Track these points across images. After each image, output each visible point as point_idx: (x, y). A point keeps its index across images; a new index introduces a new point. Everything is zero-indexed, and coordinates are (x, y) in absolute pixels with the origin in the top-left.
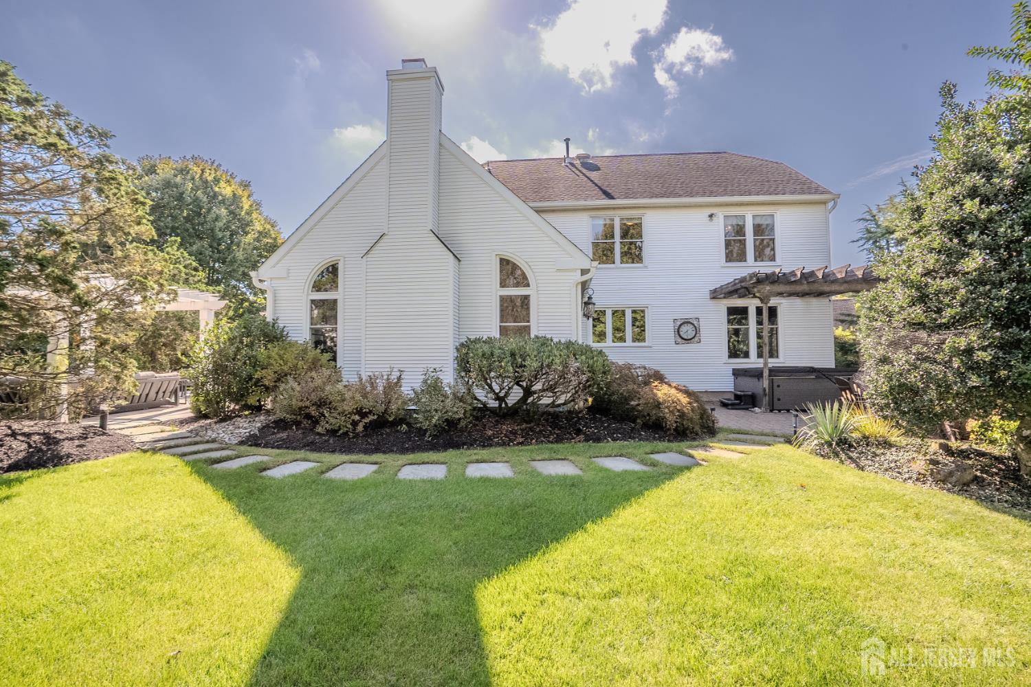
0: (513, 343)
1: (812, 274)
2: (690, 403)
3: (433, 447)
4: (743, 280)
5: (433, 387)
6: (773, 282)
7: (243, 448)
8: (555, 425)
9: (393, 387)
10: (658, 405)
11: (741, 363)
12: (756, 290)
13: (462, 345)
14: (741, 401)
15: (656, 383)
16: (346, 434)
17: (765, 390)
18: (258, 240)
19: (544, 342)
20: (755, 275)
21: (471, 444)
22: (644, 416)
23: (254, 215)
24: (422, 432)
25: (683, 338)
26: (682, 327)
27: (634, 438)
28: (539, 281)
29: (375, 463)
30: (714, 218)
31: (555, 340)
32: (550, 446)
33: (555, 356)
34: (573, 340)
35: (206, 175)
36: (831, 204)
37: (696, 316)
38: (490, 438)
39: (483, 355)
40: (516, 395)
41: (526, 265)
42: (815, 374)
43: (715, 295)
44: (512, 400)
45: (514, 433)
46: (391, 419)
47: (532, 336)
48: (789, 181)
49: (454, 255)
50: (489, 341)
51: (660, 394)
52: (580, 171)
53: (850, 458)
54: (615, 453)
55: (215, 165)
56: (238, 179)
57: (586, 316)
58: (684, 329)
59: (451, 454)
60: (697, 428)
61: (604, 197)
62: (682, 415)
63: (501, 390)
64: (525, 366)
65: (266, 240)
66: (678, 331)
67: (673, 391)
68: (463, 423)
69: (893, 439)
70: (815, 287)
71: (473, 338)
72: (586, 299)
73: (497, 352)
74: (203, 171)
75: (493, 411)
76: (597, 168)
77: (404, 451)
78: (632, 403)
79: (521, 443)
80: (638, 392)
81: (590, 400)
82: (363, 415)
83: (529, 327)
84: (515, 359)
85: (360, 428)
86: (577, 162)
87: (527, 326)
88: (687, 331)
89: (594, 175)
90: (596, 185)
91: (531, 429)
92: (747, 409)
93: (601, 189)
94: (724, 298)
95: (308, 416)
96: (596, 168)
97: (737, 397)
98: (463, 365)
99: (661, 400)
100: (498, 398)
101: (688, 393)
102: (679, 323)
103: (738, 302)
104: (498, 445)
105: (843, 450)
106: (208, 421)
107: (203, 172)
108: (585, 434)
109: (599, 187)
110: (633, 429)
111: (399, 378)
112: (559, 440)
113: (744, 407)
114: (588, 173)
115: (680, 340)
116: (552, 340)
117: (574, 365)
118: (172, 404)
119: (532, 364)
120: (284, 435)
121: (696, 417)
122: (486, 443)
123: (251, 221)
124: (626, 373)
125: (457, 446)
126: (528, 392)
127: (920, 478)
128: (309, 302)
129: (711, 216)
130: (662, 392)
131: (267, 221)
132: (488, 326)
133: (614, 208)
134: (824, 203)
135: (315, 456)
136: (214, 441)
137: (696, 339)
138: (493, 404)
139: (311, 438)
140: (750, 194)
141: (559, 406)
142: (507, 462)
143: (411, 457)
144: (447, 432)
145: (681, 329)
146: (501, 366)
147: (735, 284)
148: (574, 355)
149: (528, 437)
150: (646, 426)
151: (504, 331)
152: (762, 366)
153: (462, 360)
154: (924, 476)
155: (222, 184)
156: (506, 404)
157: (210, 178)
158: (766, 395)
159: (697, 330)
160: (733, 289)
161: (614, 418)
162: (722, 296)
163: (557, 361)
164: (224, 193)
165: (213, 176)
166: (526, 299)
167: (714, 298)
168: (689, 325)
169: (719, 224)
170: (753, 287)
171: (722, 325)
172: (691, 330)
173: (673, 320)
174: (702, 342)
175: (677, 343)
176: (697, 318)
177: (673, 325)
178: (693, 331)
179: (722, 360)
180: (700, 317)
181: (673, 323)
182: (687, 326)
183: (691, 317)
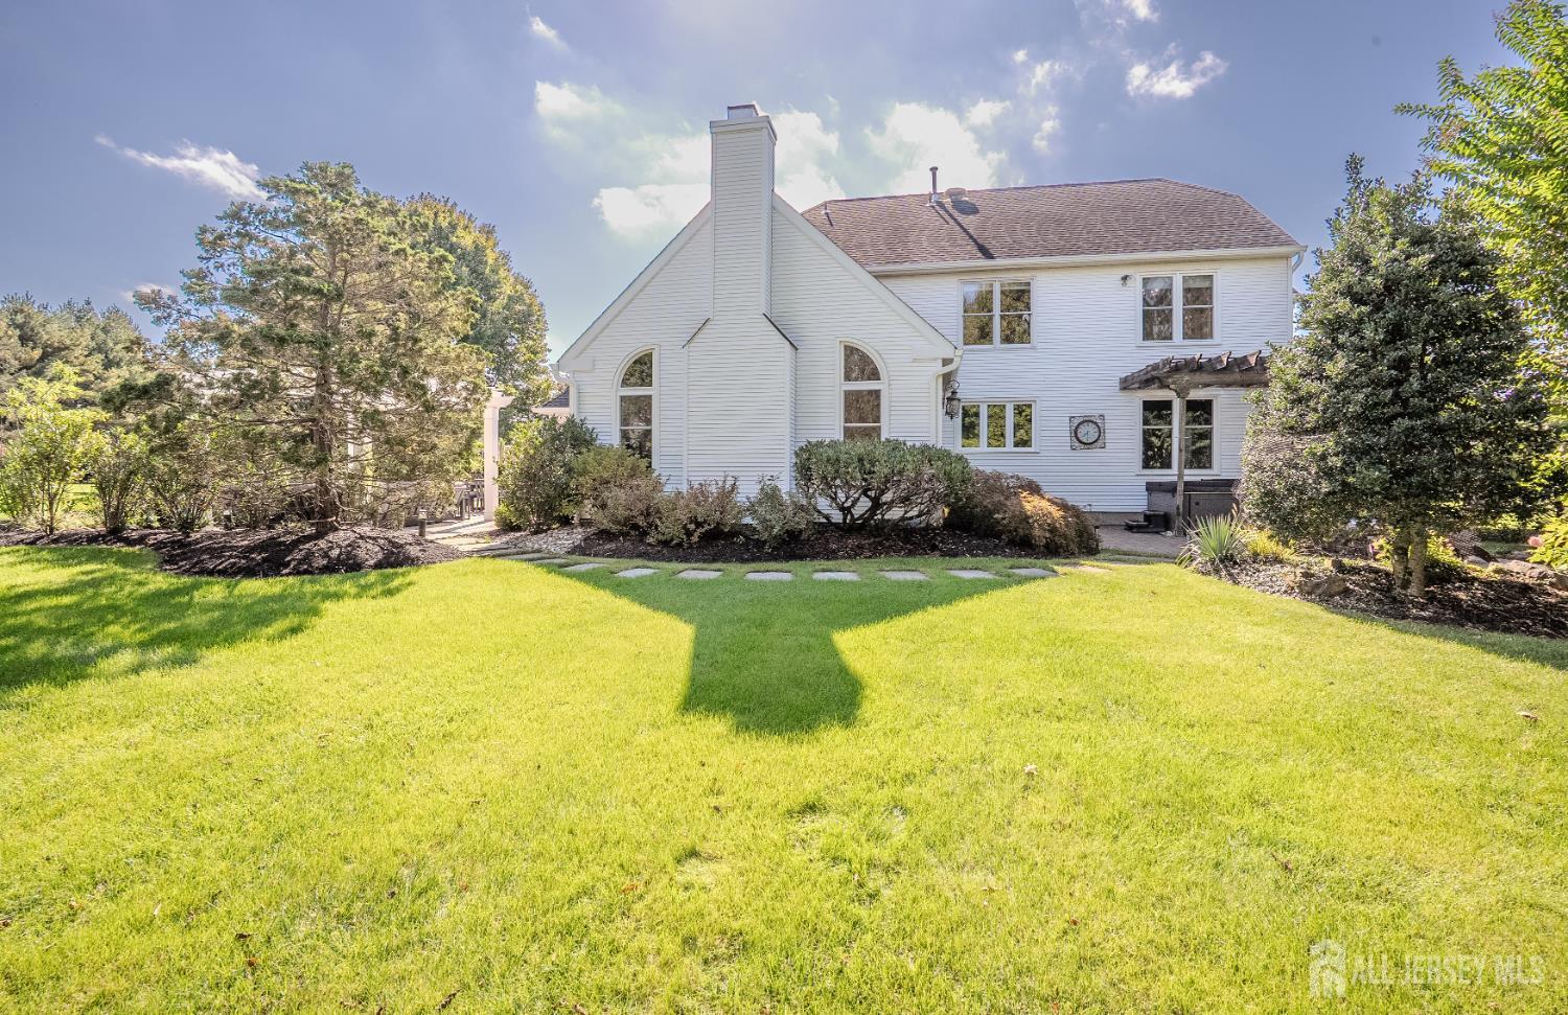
0: (860, 446)
1: (1245, 359)
2: (1064, 517)
3: (773, 557)
4: (1155, 367)
5: (771, 496)
6: (1193, 371)
7: (575, 557)
8: (906, 541)
9: (727, 494)
10: (1025, 518)
11: (1159, 475)
12: (1170, 380)
13: (801, 449)
14: (1152, 523)
15: (1025, 494)
16: (680, 545)
17: (1178, 508)
18: (507, 307)
19: (896, 446)
20: (1168, 362)
21: (814, 557)
22: (1010, 532)
23: (502, 273)
24: (760, 544)
25: (1081, 442)
26: (1081, 426)
27: (996, 555)
28: (891, 373)
29: (719, 570)
30: (1129, 282)
31: (908, 444)
32: (900, 558)
33: (908, 461)
34: (930, 444)
35: (440, 219)
36: (1294, 259)
37: (1101, 412)
38: (834, 552)
39: (828, 461)
40: (864, 505)
41: (875, 353)
43: (1126, 384)
44: (858, 511)
45: (860, 547)
46: (726, 530)
47: (883, 439)
48: (1240, 225)
49: (791, 343)
50: (833, 444)
51: (1028, 507)
52: (950, 215)
53: (1231, 575)
54: (970, 566)
55: (449, 204)
56: (478, 223)
57: (950, 414)
58: (1082, 430)
59: (792, 565)
60: (1073, 546)
61: (980, 255)
62: (1053, 530)
63: (847, 498)
64: (874, 472)
65: (518, 307)
66: (1076, 433)
67: (1045, 504)
68: (804, 536)
69: (1286, 556)
70: (1247, 377)
71: (814, 440)
72: (949, 394)
73: (843, 457)
74: (436, 214)
75: (836, 525)
76: (974, 210)
77: (743, 561)
78: (996, 516)
79: (870, 557)
80: (1005, 505)
81: (947, 510)
82: (699, 525)
83: (879, 428)
84: (863, 465)
85: (695, 539)
86: (947, 201)
87: (874, 428)
88: (1088, 432)
89: (968, 221)
90: (971, 237)
91: (880, 543)
92: (1158, 533)
93: (977, 243)
94: (1139, 388)
95: (635, 527)
96: (972, 210)
97: (1147, 518)
98: (804, 471)
99: (1029, 513)
100: (842, 509)
101: (1064, 506)
102: (1077, 422)
103: (1157, 394)
104: (843, 557)
105: (1226, 567)
106: (518, 534)
107: (436, 217)
108: (941, 550)
109: (975, 241)
110: (996, 546)
111: (734, 487)
112: (911, 553)
113: (1155, 530)
114: (961, 218)
115: (1077, 444)
116: (905, 444)
117: (928, 471)
118: (457, 518)
119: (882, 470)
120: (613, 546)
121: (1072, 533)
122: (831, 555)
123: (499, 282)
124: (993, 483)
125: (801, 558)
126: (876, 504)
127: (1289, 591)
128: (619, 399)
129: (1125, 278)
130: (1032, 505)
131: (518, 279)
132: (830, 426)
133: (993, 271)
134: (1287, 257)
135: (651, 564)
136: (539, 551)
137: (1100, 442)
138: (837, 517)
139: (642, 548)
140: (1180, 249)
141: (911, 518)
142: (854, 572)
143: (754, 565)
144: (789, 543)
145: (1079, 430)
146: (848, 472)
147: (1147, 372)
148: (929, 461)
149: (875, 552)
150: (1012, 543)
151: (849, 433)
152: (1175, 479)
153: (803, 467)
154: (1293, 588)
155: (460, 232)
156: (852, 515)
157: (445, 224)
158: (1178, 514)
159: (1101, 432)
160: (1145, 377)
161: (976, 534)
162: (1137, 385)
163: (909, 467)
164: (463, 243)
165: (448, 220)
166: (876, 394)
167: (1125, 388)
168: (1090, 424)
169: (1135, 290)
170: (1168, 377)
171: (1134, 424)
172: (1092, 431)
173: (1068, 418)
174: (1107, 447)
175: (1074, 448)
176: (1102, 415)
177: (1069, 425)
178: (1096, 432)
179: (1133, 471)
180: (1105, 414)
181: (1068, 422)
182: (1088, 425)
183: (1093, 414)
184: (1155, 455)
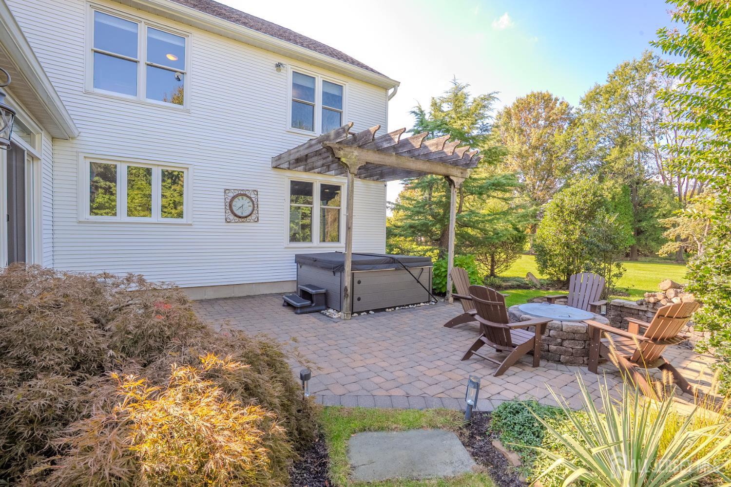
11: (304, 248)
12: (342, 153)
14: (312, 302)
25: (236, 215)
37: (255, 187)
42: (394, 265)
43: (279, 163)
58: (237, 203)
66: (230, 206)
88: (242, 206)
92: (318, 311)
94: (288, 168)
97: (308, 295)
102: (231, 195)
103: (306, 176)
115: (232, 217)
129: (278, 66)
134: (386, 89)
137: (254, 217)
145: (234, 203)
158: (347, 296)
159: (255, 206)
162: (287, 165)
167: (276, 167)
168: (245, 198)
169: (286, 79)
170: (340, 149)
171: (284, 201)
172: (247, 205)
173: (223, 191)
174: (260, 221)
175: (228, 220)
176: (255, 191)
177: (223, 197)
178: (250, 206)
179: (282, 244)
180: (258, 190)
181: (223, 194)
182: (243, 199)
183: (248, 189)
184: (301, 233)
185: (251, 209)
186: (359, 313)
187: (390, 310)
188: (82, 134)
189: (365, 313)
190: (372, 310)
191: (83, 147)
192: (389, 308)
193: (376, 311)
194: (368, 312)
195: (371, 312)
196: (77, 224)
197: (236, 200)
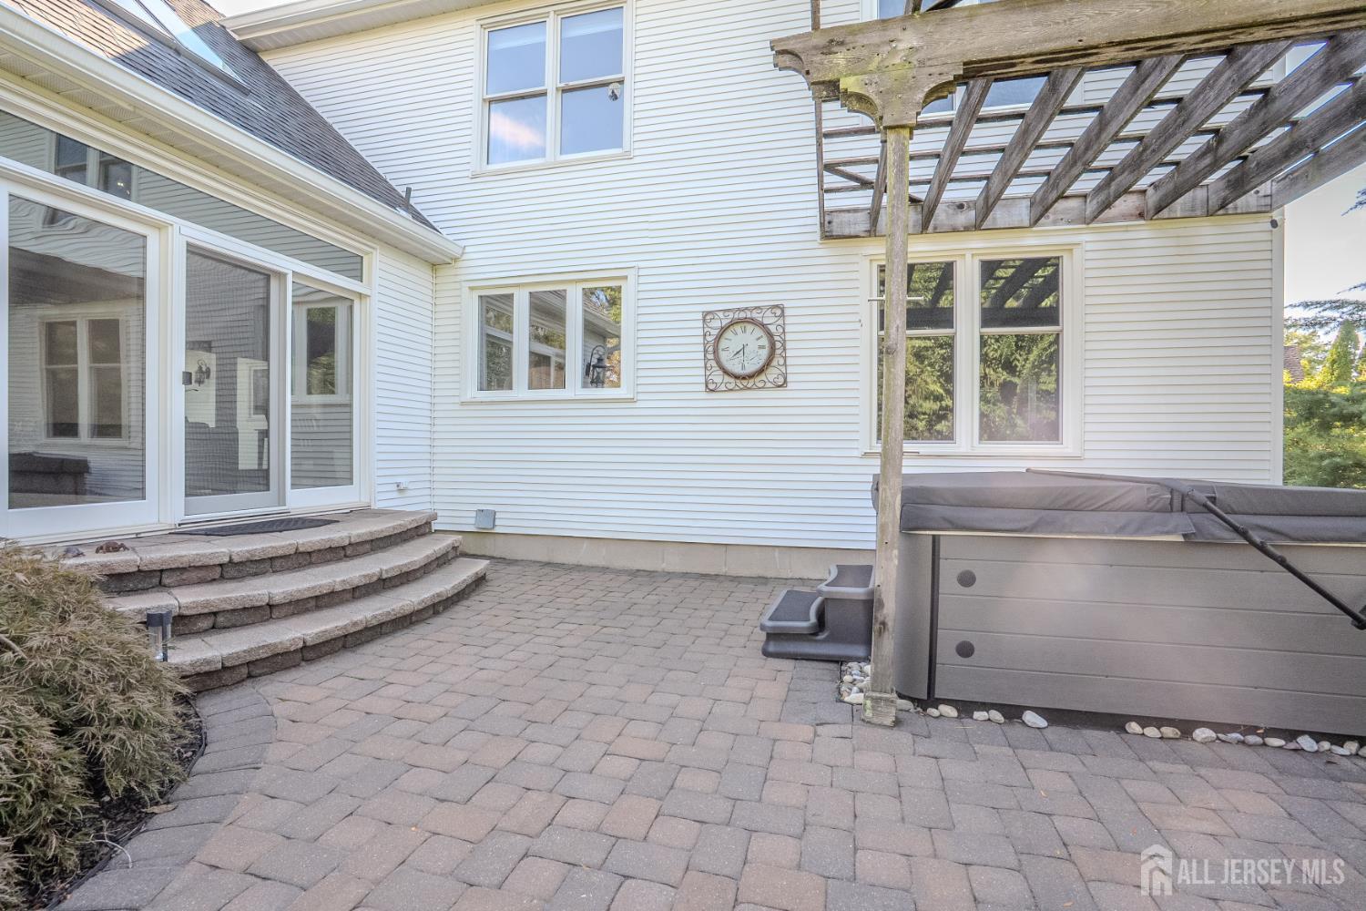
25: (728, 373)
37: (776, 298)
58: (732, 342)
66: (716, 351)
88: (746, 348)
102: (718, 324)
115: (718, 377)
137: (772, 374)
159: (775, 345)
168: (750, 327)
171: (858, 326)
172: (752, 346)
173: (700, 316)
174: (790, 386)
175: (712, 387)
176: (777, 306)
177: (701, 332)
178: (763, 347)
179: (855, 445)
180: (786, 304)
181: (700, 324)
182: (744, 331)
183: (757, 305)
185: (764, 353)
186: (966, 708)
187: (1151, 732)
188: (467, 250)
189: (996, 715)
190: (1040, 711)
191: (471, 270)
192: (1145, 721)
193: (1056, 716)
194: (1012, 713)
195: (1030, 717)
196: (457, 407)
197: (729, 334)
